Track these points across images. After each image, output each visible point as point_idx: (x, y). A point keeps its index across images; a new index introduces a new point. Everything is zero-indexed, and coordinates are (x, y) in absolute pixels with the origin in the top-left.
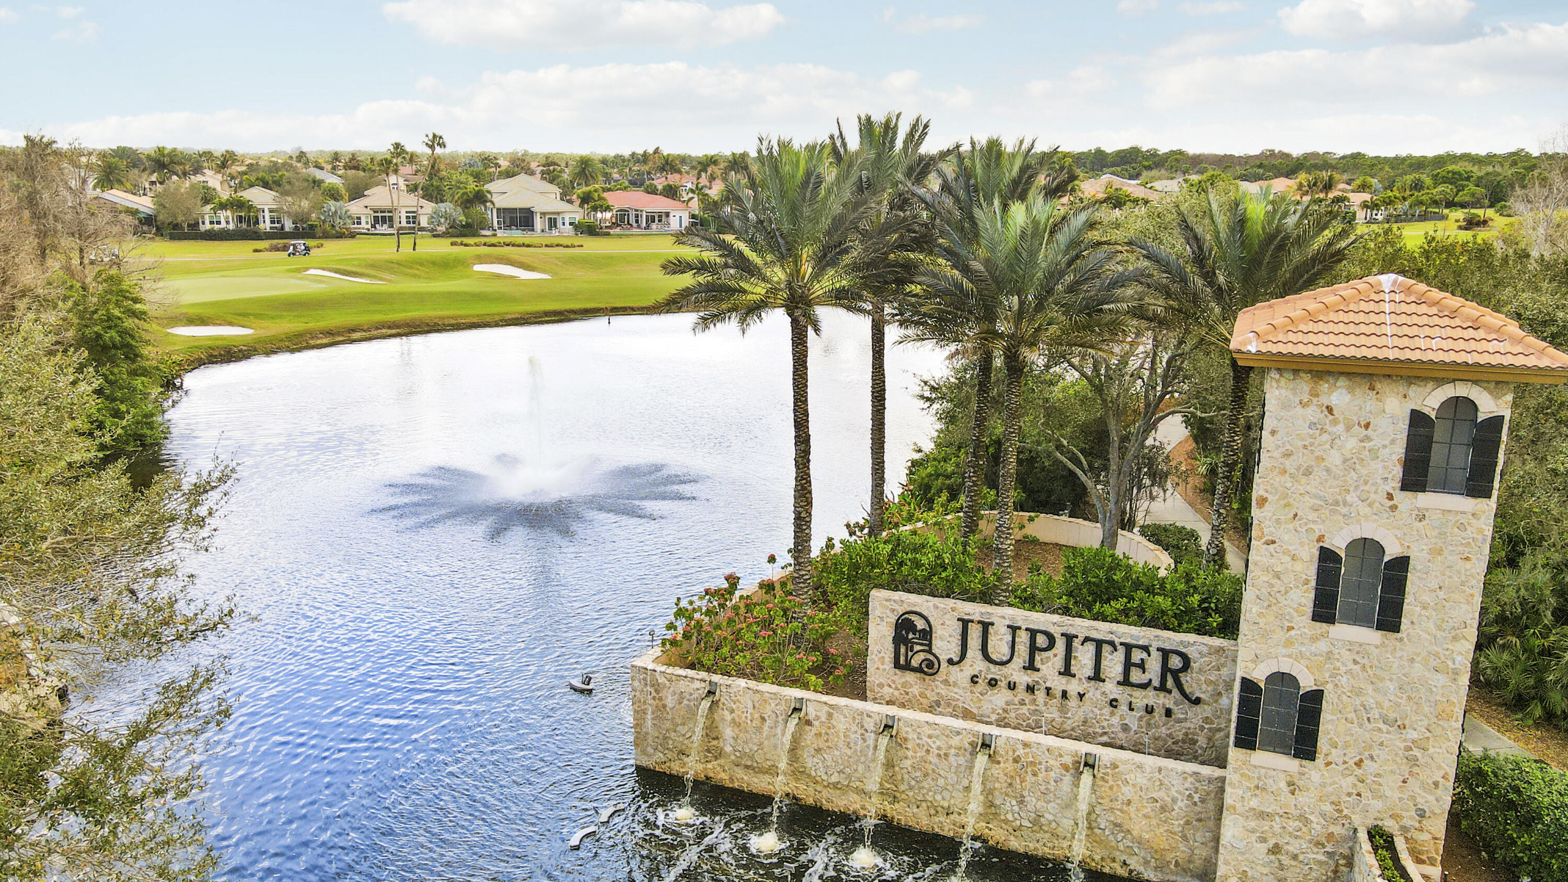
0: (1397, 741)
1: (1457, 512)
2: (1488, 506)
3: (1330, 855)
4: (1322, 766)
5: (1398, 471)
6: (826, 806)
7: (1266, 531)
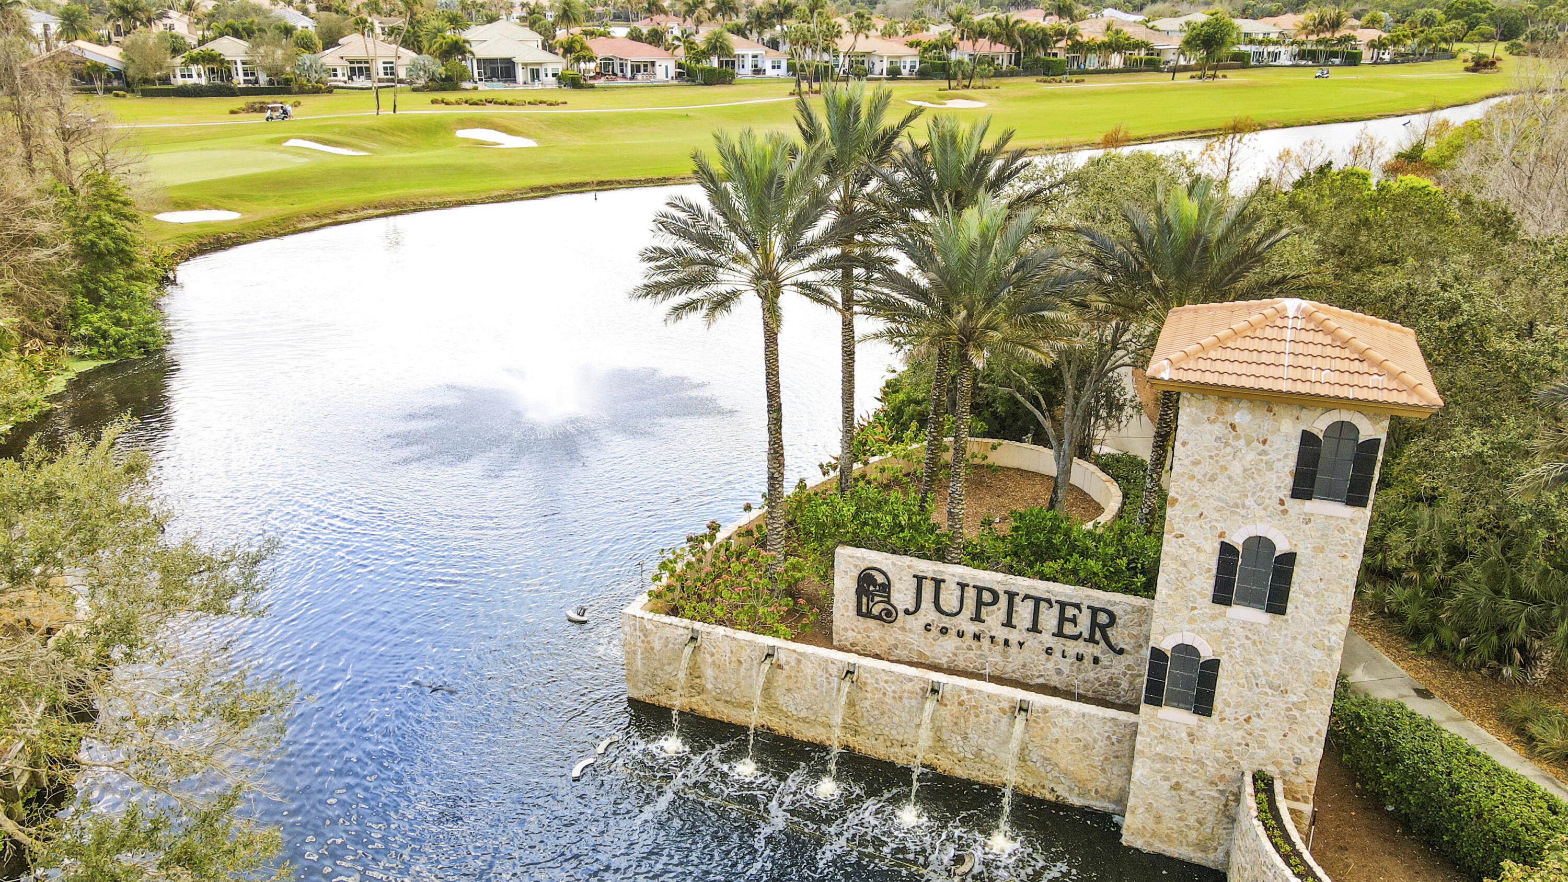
0: (1280, 703)
1: (1338, 518)
2: (1365, 514)
3: (1222, 792)
4: (1217, 721)
5: (1289, 481)
6: (796, 736)
7: (1176, 526)
